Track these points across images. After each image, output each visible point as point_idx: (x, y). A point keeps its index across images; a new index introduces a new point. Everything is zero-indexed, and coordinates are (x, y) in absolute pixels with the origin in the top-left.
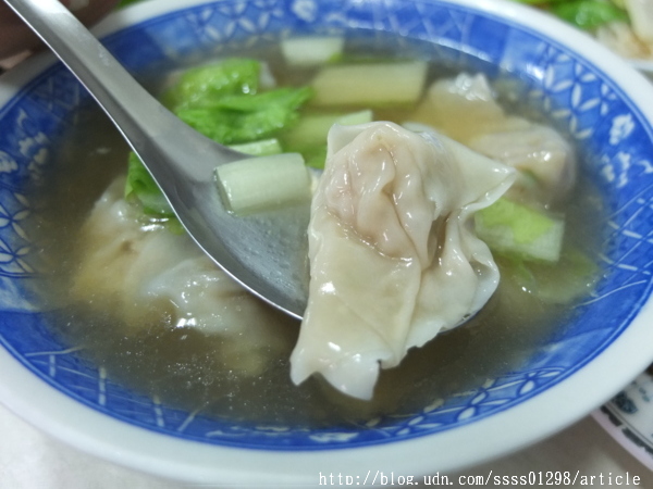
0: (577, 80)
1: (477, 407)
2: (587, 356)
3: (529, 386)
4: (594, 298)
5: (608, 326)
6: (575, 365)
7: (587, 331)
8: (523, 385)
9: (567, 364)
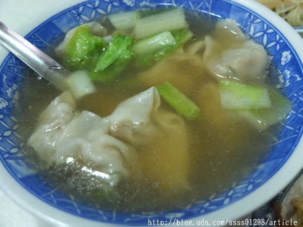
0: (265, 32)
1: (230, 197)
2: (273, 171)
3: (250, 187)
4: (276, 142)
5: (281, 157)
6: (268, 176)
7: (273, 159)
8: (248, 186)
9: (265, 176)
